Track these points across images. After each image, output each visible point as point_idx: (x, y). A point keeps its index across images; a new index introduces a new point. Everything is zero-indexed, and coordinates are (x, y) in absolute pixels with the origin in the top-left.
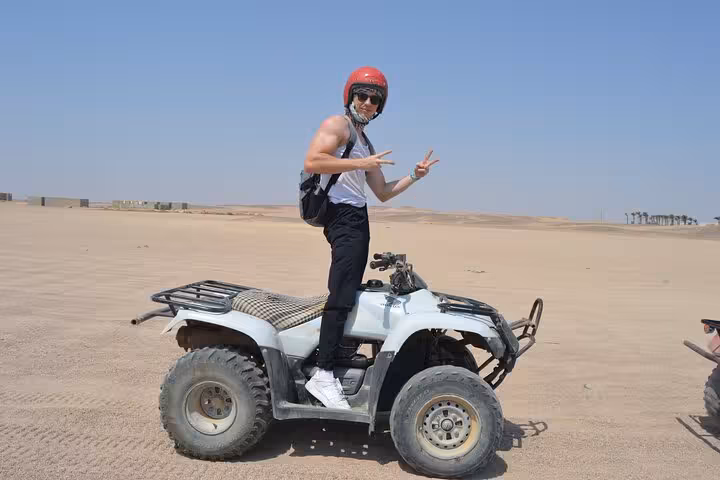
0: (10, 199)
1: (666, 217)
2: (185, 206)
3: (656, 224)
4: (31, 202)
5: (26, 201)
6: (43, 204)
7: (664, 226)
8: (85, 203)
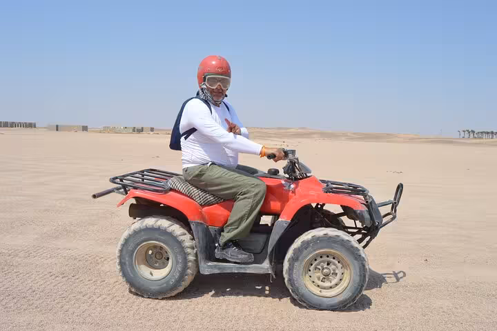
0: (35, 127)
1: (488, 133)
2: (152, 129)
3: (480, 138)
4: (49, 128)
5: (45, 128)
6: (57, 130)
7: (486, 139)
8: (85, 128)
